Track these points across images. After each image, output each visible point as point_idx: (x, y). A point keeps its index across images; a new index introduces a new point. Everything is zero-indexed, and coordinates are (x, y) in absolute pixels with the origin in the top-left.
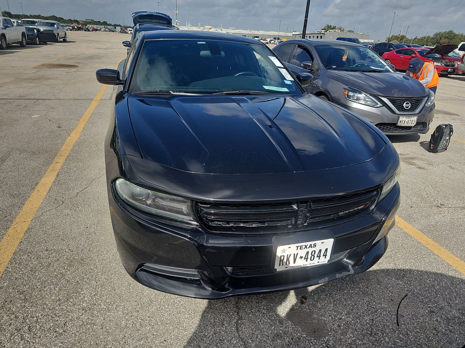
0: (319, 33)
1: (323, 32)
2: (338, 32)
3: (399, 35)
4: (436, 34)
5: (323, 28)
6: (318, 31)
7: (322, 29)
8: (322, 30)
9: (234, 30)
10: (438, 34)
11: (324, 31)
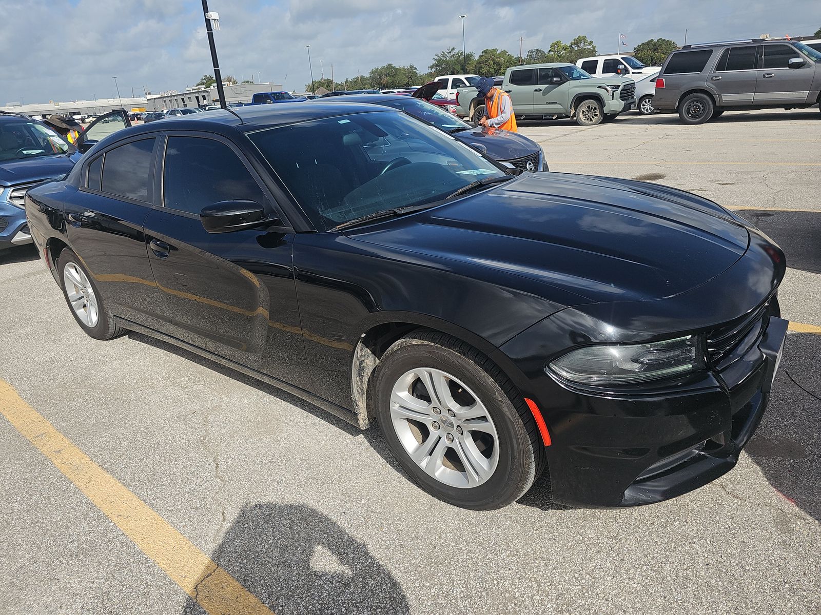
0: (196, 91)
1: (203, 89)
2: (229, 85)
3: (321, 79)
4: (373, 72)
5: (199, 82)
6: (193, 88)
7: (198, 85)
8: (200, 86)
9: (19, 107)
10: (376, 71)
11: (204, 86)
